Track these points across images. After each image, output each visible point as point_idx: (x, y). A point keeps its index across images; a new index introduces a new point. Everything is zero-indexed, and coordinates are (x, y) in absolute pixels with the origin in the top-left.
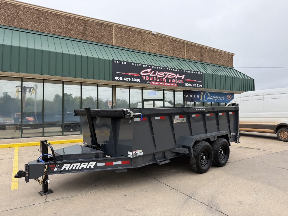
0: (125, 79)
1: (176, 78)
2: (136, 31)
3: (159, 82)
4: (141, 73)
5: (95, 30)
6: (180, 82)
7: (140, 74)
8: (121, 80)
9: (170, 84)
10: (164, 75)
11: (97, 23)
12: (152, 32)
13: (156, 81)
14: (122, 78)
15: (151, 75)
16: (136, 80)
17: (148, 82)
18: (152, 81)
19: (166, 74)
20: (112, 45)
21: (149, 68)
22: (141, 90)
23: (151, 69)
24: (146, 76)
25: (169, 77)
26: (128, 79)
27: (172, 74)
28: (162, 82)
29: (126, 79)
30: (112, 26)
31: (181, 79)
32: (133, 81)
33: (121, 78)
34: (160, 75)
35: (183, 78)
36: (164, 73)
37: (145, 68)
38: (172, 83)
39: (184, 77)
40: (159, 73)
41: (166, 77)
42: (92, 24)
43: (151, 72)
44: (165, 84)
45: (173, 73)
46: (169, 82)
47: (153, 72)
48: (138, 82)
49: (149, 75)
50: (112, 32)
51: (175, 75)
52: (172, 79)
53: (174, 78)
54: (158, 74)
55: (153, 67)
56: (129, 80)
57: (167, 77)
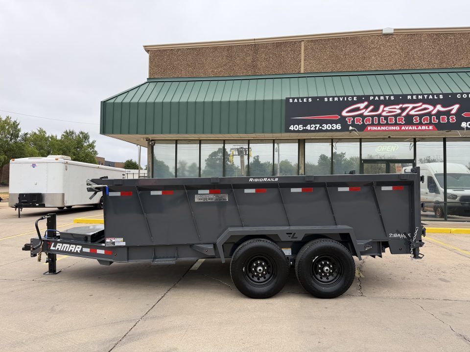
0: (308, 127)
1: (434, 112)
2: (346, 39)
3: (387, 124)
4: (344, 113)
5: (271, 56)
6: (444, 120)
7: (340, 115)
8: (302, 129)
9: (415, 128)
10: (399, 111)
11: (274, 43)
12: (382, 30)
13: (379, 124)
14: (303, 127)
15: (366, 113)
16: (332, 127)
17: (351, 128)
18: (369, 125)
19: (406, 108)
20: (299, 73)
21: (363, 102)
22: (359, 143)
23: (366, 103)
24: (354, 117)
25: (412, 113)
26: (316, 127)
27: (421, 106)
28: (396, 124)
29: (311, 127)
30: (300, 42)
31: (448, 113)
32: (325, 129)
33: (301, 127)
34: (390, 112)
35: (453, 112)
36: (401, 106)
37: (354, 103)
38: (421, 124)
39: (458, 110)
40: (387, 109)
41: (404, 114)
42: (266, 47)
43: (366, 108)
44: (403, 128)
45: (424, 103)
46: (412, 124)
47: (371, 107)
48: (336, 130)
49: (361, 115)
50: (300, 51)
51: (431, 108)
52: (421, 116)
53: (429, 114)
54: (384, 110)
55: (371, 98)
56: (317, 129)
57: (408, 114)
